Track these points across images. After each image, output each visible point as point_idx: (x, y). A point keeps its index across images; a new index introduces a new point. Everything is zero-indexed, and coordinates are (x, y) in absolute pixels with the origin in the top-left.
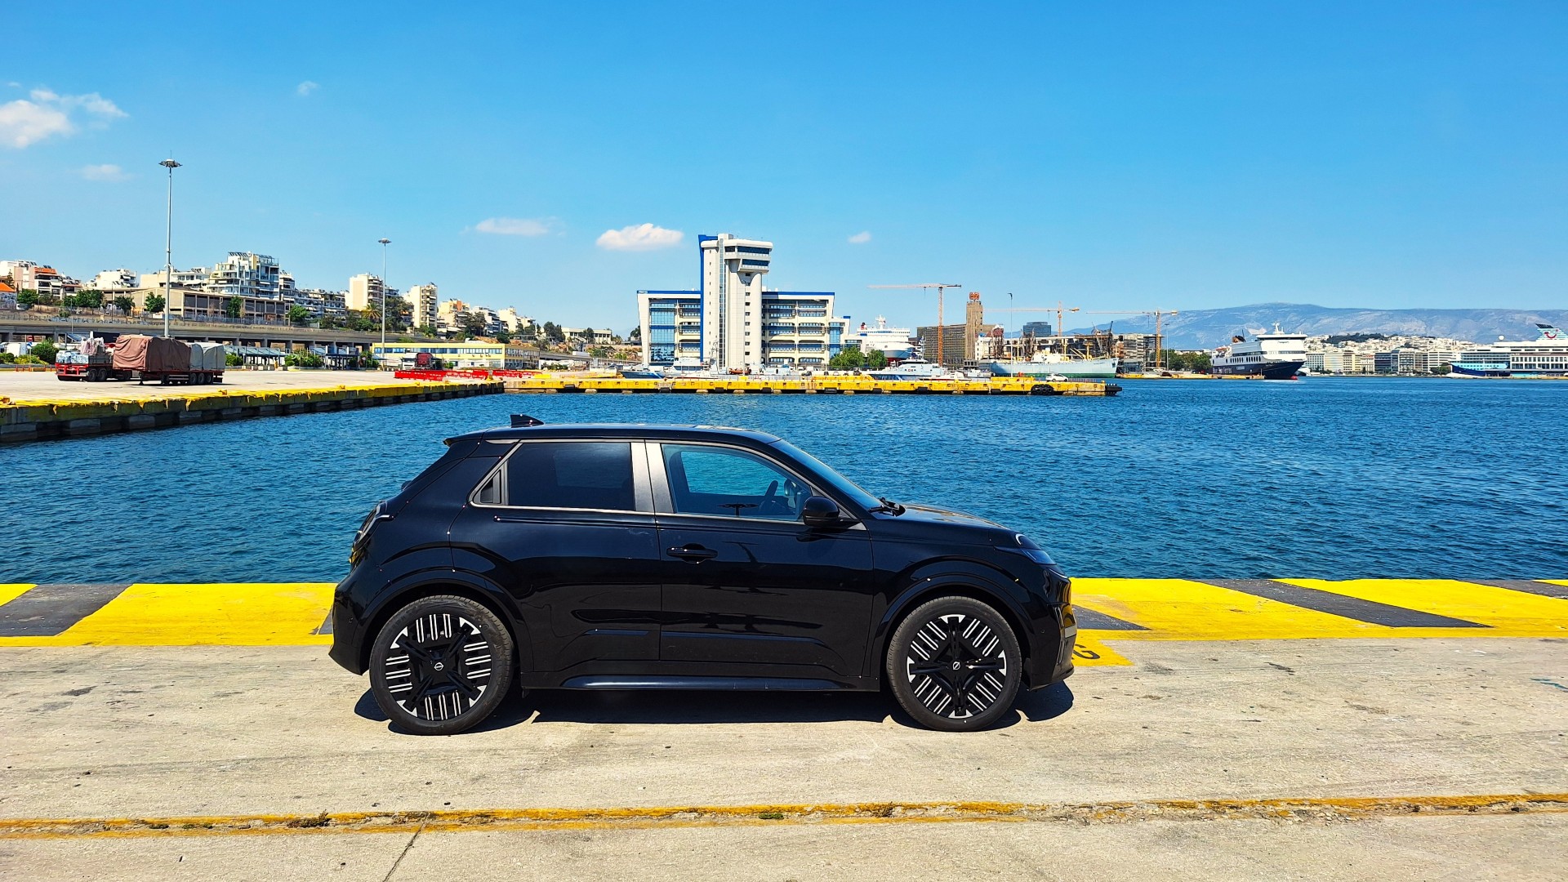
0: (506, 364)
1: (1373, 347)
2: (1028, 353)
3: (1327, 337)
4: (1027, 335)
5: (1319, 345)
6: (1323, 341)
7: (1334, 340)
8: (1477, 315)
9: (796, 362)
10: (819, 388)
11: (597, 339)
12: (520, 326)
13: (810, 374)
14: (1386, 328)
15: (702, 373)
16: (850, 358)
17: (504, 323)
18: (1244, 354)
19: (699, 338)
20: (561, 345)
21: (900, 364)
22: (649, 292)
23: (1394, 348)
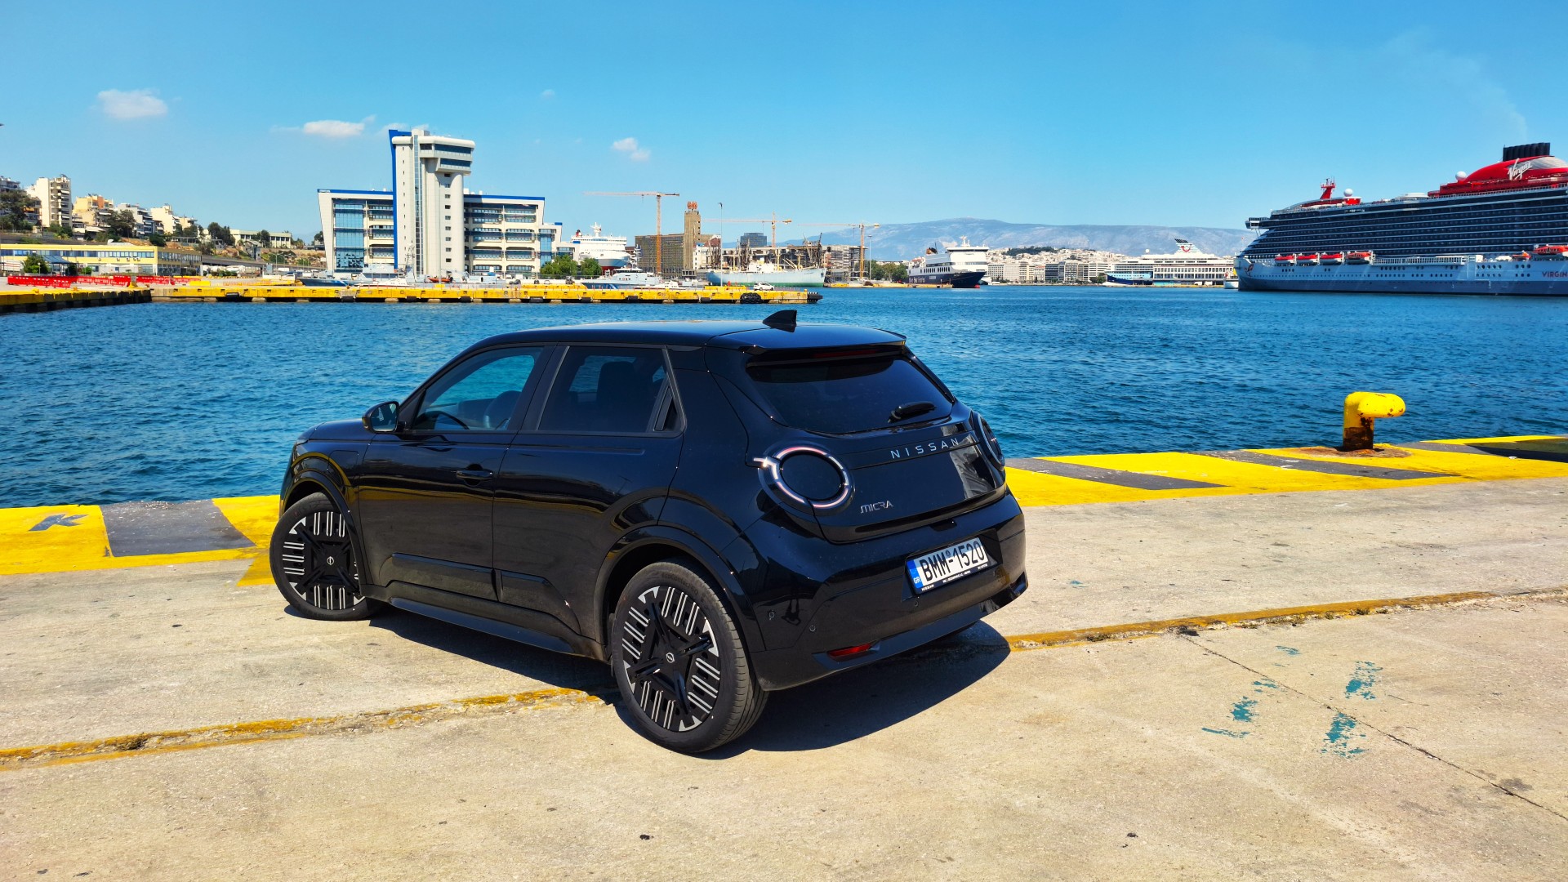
0: (160, 270)
1: (1045, 259)
2: (744, 263)
3: (1007, 250)
4: (743, 246)
5: (1000, 257)
6: (1004, 254)
7: (1013, 253)
8: (1130, 231)
9: (504, 270)
10: (524, 297)
11: (274, 243)
12: (178, 227)
13: (518, 282)
14: (1055, 243)
15: (397, 281)
16: (562, 266)
17: (157, 223)
18: (936, 265)
19: (392, 243)
20: (230, 248)
21: (615, 272)
22: (332, 191)
23: (1061, 260)
